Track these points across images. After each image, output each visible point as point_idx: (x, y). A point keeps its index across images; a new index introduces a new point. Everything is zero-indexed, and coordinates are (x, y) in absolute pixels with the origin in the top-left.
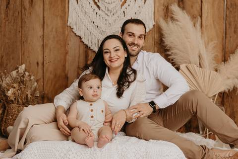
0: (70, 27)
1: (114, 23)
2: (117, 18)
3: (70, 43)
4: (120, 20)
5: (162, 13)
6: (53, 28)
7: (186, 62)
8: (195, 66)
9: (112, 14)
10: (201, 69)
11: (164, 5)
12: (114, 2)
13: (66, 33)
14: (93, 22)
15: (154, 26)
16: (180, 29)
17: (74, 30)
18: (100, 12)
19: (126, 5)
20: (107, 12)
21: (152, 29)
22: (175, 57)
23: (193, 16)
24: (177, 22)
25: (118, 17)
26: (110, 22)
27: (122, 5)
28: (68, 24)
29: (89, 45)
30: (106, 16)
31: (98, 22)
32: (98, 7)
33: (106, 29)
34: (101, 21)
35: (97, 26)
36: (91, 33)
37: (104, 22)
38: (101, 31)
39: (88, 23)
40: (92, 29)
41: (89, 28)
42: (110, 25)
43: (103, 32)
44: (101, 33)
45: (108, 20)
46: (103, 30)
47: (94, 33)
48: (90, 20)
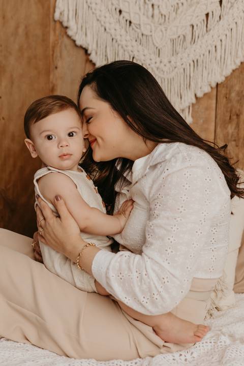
0: (61, 23)
1: (173, 15)
3: (59, 64)
4: (191, 6)
6: (17, 27)
13: (52, 38)
14: (120, 12)
17: (70, 33)
26: (164, 13)
28: (57, 16)
33: (153, 28)
34: (140, 9)
35: (130, 22)
36: (114, 41)
37: (147, 11)
38: (140, 36)
39: (107, 15)
40: (115, 30)
41: (107, 26)
42: (163, 20)
43: (144, 37)
44: (139, 40)
45: (158, 7)
46: (144, 33)
47: (121, 41)
48: (112, 4)
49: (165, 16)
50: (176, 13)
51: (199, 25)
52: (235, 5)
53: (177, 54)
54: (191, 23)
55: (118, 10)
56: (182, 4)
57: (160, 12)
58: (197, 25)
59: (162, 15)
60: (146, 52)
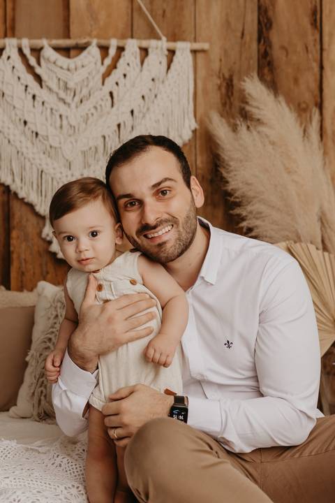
1: (83, 125)
2: (93, 111)
4: (101, 116)
5: (215, 97)
7: (287, 238)
8: (312, 248)
9: (77, 99)
10: (326, 254)
11: (220, 75)
12: (83, 66)
14: (25, 123)
15: (194, 132)
16: (270, 148)
18: (42, 94)
19: (117, 74)
20: (62, 95)
21: (189, 140)
22: (258, 223)
23: (299, 105)
24: (261, 129)
25: (95, 108)
26: (73, 123)
27: (107, 74)
29: (13, 188)
30: (61, 105)
31: (38, 120)
32: (38, 79)
33: (62, 141)
34: (47, 119)
35: (37, 134)
36: (20, 154)
37: (55, 122)
38: (48, 148)
39: (11, 126)
40: (21, 142)
41: (12, 138)
42: (73, 131)
43: (53, 150)
44: (47, 153)
45: (67, 117)
46: (53, 144)
47: (27, 153)
48: (16, 115)
49: (74, 127)
50: (86, 123)
51: (111, 135)
52: (147, 116)
53: (90, 166)
54: (102, 134)
55: (22, 121)
56: (92, 114)
57: (69, 123)
58: (109, 136)
59: (71, 126)
60: (56, 165)
